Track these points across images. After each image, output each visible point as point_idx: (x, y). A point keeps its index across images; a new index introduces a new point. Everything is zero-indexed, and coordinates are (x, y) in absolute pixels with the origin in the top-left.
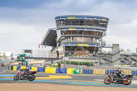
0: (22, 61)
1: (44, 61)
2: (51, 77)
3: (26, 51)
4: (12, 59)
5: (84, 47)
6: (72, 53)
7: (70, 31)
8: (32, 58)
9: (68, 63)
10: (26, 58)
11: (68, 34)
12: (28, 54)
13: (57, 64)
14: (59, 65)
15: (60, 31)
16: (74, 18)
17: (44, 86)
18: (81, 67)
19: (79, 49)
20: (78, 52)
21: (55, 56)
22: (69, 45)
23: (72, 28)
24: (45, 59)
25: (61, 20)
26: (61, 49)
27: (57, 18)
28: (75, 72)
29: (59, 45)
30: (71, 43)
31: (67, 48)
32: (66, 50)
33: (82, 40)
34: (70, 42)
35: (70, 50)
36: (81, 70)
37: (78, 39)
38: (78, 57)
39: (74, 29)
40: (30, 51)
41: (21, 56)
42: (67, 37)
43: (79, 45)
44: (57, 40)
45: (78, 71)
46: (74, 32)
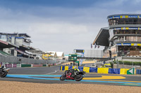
0: (74, 61)
1: (96, 61)
2: (104, 77)
3: (78, 51)
4: (64, 59)
5: (138, 47)
6: (126, 53)
7: (123, 30)
8: (84, 58)
9: (121, 63)
10: (78, 58)
11: (120, 33)
12: (80, 54)
13: (109, 65)
14: (112, 66)
15: (112, 30)
16: (127, 17)
18: (135, 67)
19: (132, 48)
20: (132, 51)
21: (108, 56)
22: (122, 45)
23: (125, 27)
24: (98, 59)
25: (113, 19)
26: (113, 49)
27: (109, 17)
28: (128, 72)
29: (112, 45)
30: (124, 43)
31: (120, 48)
32: (119, 49)
33: (136, 39)
34: (123, 41)
35: (123, 50)
36: (135, 70)
37: (132, 39)
38: (131, 56)
39: (128, 29)
40: (82, 51)
41: (73, 56)
42: (120, 37)
43: (132, 45)
44: (110, 39)
45: (131, 71)
46: (127, 31)
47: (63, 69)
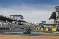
2: (54, 33)
4: (37, 25)
13: (57, 27)
14: (58, 28)
15: (57, 13)
17: (52, 36)
21: (56, 23)
26: (58, 20)
27: (56, 7)
41: (41, 24)
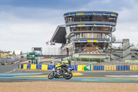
0: (32, 59)
3: (36, 49)
4: (22, 57)
5: (94, 43)
6: (82, 50)
7: (79, 28)
8: (42, 56)
9: (78, 59)
11: (77, 30)
12: (38, 52)
13: (67, 62)
14: (69, 63)
15: (69, 27)
16: (83, 14)
18: (91, 63)
19: (89, 45)
20: (88, 48)
21: (65, 53)
22: (79, 41)
23: (81, 24)
24: (55, 56)
25: (69, 17)
26: (70, 45)
27: (65, 14)
28: (85, 69)
29: (69, 42)
30: (82, 40)
31: (77, 45)
33: (92, 36)
34: (80, 38)
35: (80, 46)
36: (92, 67)
37: (88, 35)
38: (88, 53)
39: (84, 26)
40: (39, 49)
41: (31, 54)
42: (77, 34)
43: (88, 41)
44: (67, 37)
45: (88, 68)
46: (83, 28)
47: (22, 67)
